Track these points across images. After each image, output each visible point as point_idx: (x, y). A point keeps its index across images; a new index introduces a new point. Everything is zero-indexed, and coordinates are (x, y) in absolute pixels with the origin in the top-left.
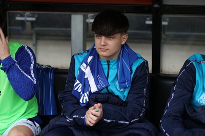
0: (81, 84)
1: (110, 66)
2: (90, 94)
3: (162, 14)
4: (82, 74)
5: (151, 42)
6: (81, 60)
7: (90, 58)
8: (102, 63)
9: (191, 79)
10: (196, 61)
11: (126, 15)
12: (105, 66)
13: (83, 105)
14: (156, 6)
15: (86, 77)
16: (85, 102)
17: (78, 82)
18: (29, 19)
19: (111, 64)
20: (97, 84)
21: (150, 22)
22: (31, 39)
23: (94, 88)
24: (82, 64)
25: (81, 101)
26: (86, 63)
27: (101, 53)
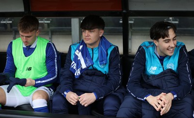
0: (75, 64)
1: (94, 52)
2: (82, 70)
3: (128, 16)
4: (76, 57)
5: (122, 34)
6: (75, 48)
7: (81, 47)
8: (89, 50)
9: (143, 58)
10: (145, 46)
11: (102, 18)
12: (91, 52)
13: (76, 77)
14: (124, 11)
15: (79, 59)
16: (78, 75)
17: (73, 62)
18: (46, 22)
19: (94, 50)
20: (86, 63)
21: (121, 22)
22: (48, 34)
23: (84, 66)
24: (76, 50)
25: (75, 74)
26: (79, 50)
27: (86, 42)
